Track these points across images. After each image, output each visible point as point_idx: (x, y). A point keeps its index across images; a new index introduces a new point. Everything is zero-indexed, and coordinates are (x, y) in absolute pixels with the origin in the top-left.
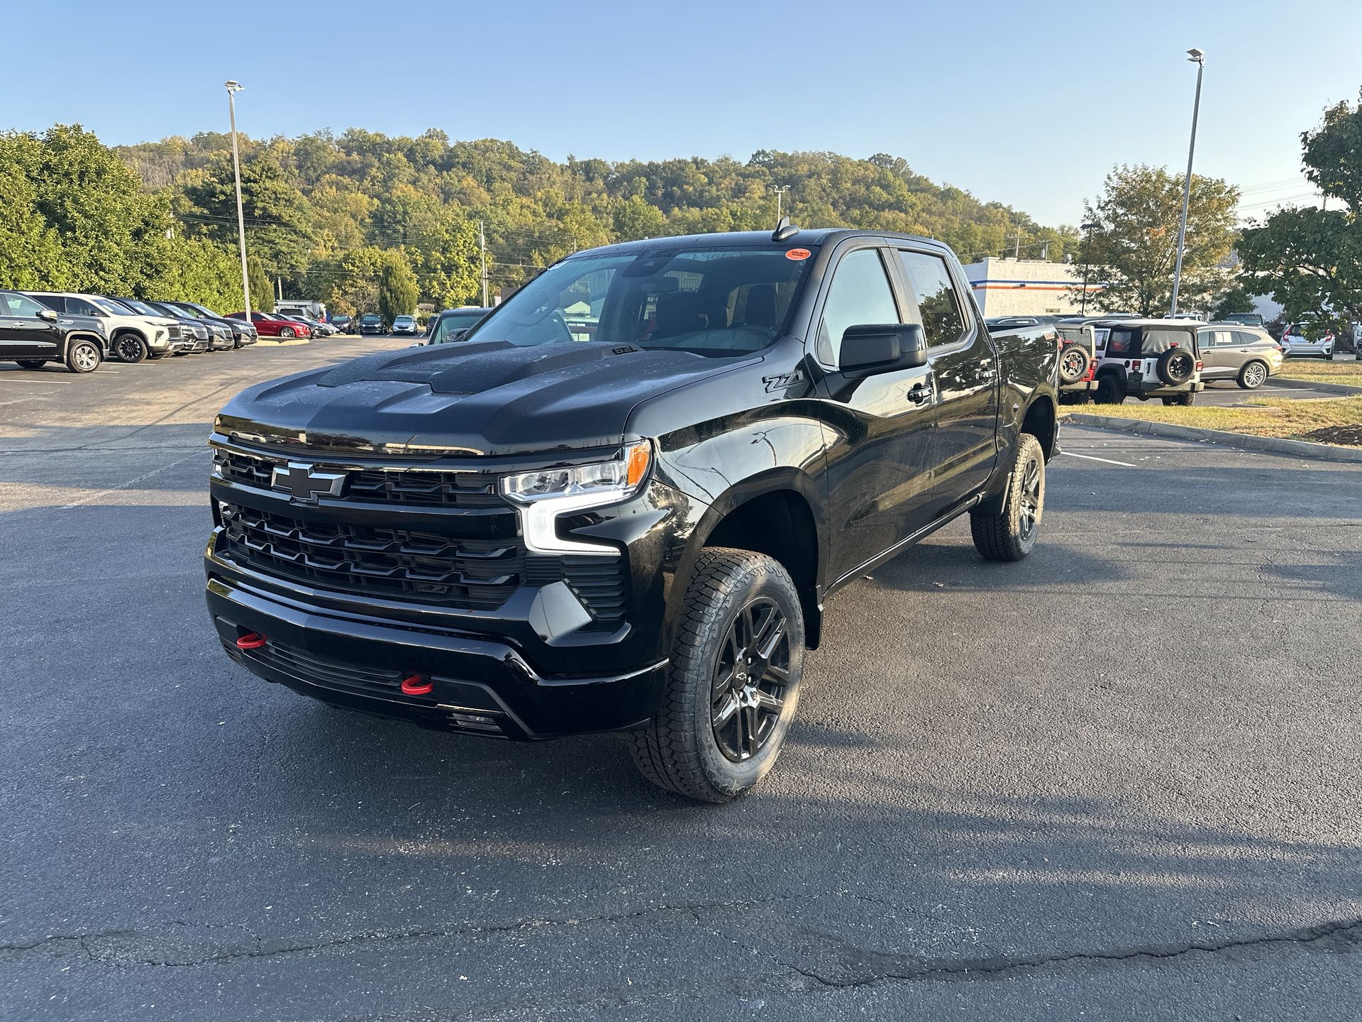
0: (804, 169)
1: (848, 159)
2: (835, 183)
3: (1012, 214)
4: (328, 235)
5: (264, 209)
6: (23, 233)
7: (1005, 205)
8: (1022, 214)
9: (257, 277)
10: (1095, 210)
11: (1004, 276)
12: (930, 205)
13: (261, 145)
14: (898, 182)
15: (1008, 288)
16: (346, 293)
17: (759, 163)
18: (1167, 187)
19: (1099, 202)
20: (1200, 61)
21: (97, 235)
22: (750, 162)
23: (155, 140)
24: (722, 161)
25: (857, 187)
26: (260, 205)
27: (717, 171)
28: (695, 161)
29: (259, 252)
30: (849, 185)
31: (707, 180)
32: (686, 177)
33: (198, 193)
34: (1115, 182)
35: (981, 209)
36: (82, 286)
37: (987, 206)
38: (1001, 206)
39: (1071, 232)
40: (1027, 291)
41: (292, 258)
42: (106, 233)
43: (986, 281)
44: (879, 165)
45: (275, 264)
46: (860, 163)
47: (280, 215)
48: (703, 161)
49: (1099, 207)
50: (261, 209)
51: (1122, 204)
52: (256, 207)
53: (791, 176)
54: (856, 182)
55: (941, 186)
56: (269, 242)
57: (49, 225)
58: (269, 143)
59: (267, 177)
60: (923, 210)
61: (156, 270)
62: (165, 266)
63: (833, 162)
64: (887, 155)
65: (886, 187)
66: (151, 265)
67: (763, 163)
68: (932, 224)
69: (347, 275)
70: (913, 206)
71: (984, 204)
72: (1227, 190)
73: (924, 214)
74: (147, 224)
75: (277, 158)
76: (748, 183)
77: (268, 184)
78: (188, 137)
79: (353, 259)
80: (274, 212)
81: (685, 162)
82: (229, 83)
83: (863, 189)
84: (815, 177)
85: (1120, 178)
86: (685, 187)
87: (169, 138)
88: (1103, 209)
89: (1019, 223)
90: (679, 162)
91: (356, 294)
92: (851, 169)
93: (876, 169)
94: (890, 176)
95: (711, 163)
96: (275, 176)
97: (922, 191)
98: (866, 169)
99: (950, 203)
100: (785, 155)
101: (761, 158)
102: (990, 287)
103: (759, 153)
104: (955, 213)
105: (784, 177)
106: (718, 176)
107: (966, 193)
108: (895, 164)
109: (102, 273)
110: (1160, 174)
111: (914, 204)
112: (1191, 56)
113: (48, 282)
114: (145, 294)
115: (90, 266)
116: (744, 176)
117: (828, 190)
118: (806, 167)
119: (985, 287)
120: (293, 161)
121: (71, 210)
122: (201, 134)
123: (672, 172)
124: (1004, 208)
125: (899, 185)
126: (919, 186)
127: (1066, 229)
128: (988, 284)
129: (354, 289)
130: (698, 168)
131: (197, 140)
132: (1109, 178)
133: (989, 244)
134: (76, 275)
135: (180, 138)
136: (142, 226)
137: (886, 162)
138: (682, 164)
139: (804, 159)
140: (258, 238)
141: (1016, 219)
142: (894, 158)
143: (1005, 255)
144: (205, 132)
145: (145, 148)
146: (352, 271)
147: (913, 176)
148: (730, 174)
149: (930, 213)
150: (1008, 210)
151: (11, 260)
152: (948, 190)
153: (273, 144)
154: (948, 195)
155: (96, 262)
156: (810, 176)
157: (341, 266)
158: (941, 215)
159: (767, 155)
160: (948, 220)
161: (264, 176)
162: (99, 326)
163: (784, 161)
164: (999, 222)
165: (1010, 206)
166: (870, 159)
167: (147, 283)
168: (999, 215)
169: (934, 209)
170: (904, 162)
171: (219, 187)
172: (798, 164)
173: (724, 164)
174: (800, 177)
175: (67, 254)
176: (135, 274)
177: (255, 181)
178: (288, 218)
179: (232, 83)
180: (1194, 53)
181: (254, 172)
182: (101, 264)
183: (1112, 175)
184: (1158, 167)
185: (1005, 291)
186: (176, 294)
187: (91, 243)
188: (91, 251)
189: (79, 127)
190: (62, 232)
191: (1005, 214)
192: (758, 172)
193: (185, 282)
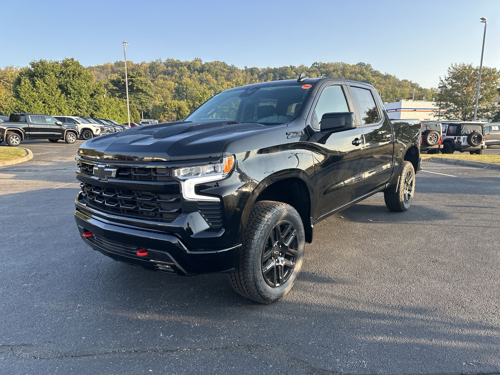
0: (332, 69)
1: (348, 65)
2: (343, 74)
3: (412, 84)
4: (159, 96)
5: (137, 87)
6: (53, 96)
7: (409, 81)
8: (416, 84)
9: (134, 111)
10: (444, 81)
11: (408, 107)
12: (380, 81)
13: (137, 65)
14: (367, 73)
15: (409, 111)
16: (165, 116)
17: (315, 67)
18: (473, 72)
19: (445, 78)
20: (485, 22)
21: (78, 96)
22: (311, 67)
23: (102, 64)
24: (301, 67)
25: (352, 75)
26: (136, 85)
27: (299, 70)
28: (291, 67)
29: (135, 102)
30: (349, 74)
31: (295, 73)
32: (287, 73)
33: (115, 82)
34: (452, 70)
35: (400, 82)
36: (73, 114)
37: (402, 81)
38: (407, 81)
39: (436, 90)
40: (417, 112)
41: (146, 104)
42: (81, 95)
43: (401, 109)
44: (360, 67)
45: (141, 106)
46: (353, 66)
47: (142, 89)
48: (294, 67)
49: (445, 80)
50: (136, 87)
51: (455, 78)
52: (134, 86)
53: (327, 71)
54: (351, 73)
55: (384, 74)
56: (139, 98)
57: (62, 93)
58: (140, 64)
59: (138, 76)
60: (377, 83)
61: (98, 108)
62: (101, 107)
63: (342, 66)
64: (363, 63)
65: (363, 75)
66: (96, 106)
67: (316, 67)
68: (380, 88)
69: (166, 110)
70: (373, 82)
71: (401, 80)
72: (497, 72)
73: (378, 84)
74: (95, 92)
75: (143, 70)
76: (311, 74)
77: (139, 78)
78: (113, 63)
79: (168, 104)
80: (141, 88)
81: (287, 67)
82: (124, 42)
83: (354, 76)
84: (336, 71)
85: (454, 68)
86: (287, 76)
87: (106, 63)
88: (447, 80)
89: (415, 87)
90: (285, 67)
91: (169, 117)
92: (350, 68)
93: (359, 68)
94: (365, 71)
95: (297, 67)
96: (141, 75)
97: (377, 76)
98: (355, 68)
99: (387, 80)
100: (324, 64)
101: (315, 65)
102: (402, 111)
103: (315, 63)
104: (389, 84)
105: (324, 72)
106: (299, 72)
107: (394, 76)
108: (367, 66)
109: (79, 109)
110: (470, 67)
111: (374, 81)
112: (481, 21)
113: (61, 112)
114: (94, 117)
115: (75, 107)
116: (309, 72)
117: (341, 76)
118: (332, 68)
119: (400, 111)
120: (148, 70)
121: (69, 87)
122: (117, 62)
123: (282, 71)
124: (409, 82)
125: (368, 74)
126: (376, 74)
127: (433, 89)
128: (402, 110)
129: (168, 115)
130: (292, 69)
131: (116, 64)
132: (449, 69)
133: (403, 95)
134: (71, 110)
135: (110, 63)
136: (93, 92)
137: (363, 65)
138: (286, 68)
139: (332, 65)
140: (135, 97)
141: (414, 86)
142: (366, 64)
143: (408, 99)
144: (119, 61)
145: (98, 67)
146: (167, 109)
147: (373, 70)
148: (304, 71)
149: (380, 84)
150: (410, 82)
151: (49, 105)
152: (387, 75)
153: (141, 65)
154: (387, 77)
155: (78, 105)
156: (334, 71)
157: (163, 107)
158: (384, 85)
159: (318, 64)
160: (387, 86)
161: (137, 75)
162: (76, 127)
163: (324, 66)
164: (407, 87)
165: (411, 81)
166: (357, 65)
167: (95, 113)
168: (407, 84)
169: (381, 82)
170: (370, 65)
171: (122, 79)
172: (330, 67)
173: (302, 68)
174: (330, 72)
175: (68, 103)
176: (91, 109)
177: (134, 77)
178: (145, 90)
179: (125, 42)
180: (483, 19)
181: (134, 74)
182: (79, 106)
183: (450, 67)
184: (469, 64)
185: (408, 112)
186: (105, 117)
187: (76, 99)
188: (76, 102)
189: (73, 59)
190: (66, 95)
191: (409, 84)
192: (314, 70)
193: (108, 112)
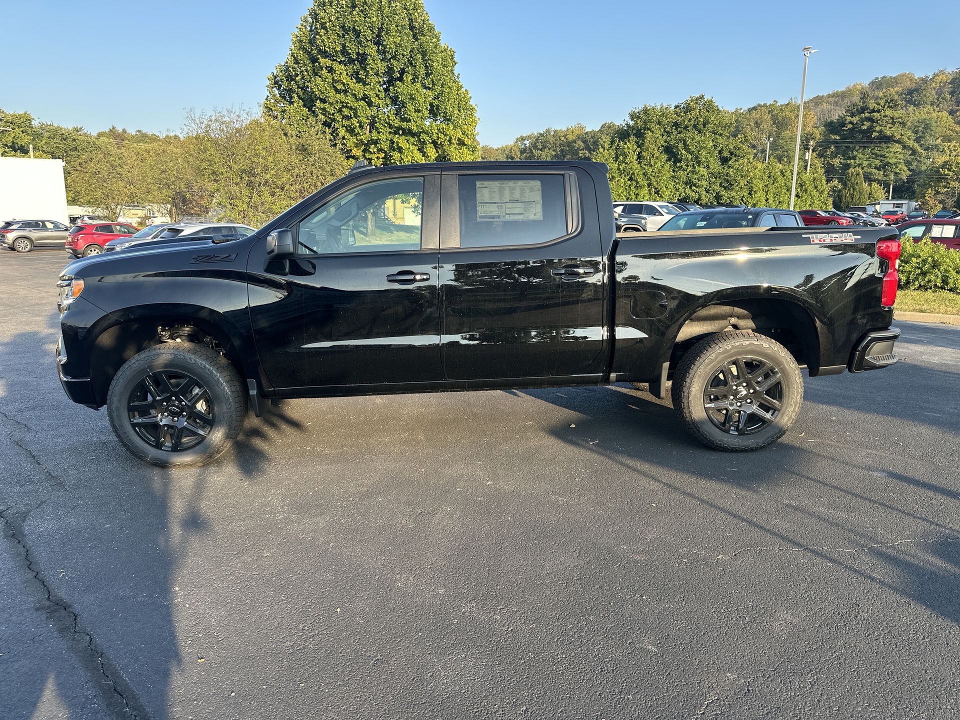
4: (955, 146)
5: (881, 131)
6: (651, 166)
9: (857, 183)
13: (924, 81)
16: (938, 193)
21: (693, 164)
23: (842, 89)
26: (878, 129)
29: (871, 164)
33: (833, 125)
36: (680, 196)
41: (897, 167)
42: (699, 163)
45: (882, 173)
47: (893, 135)
50: (878, 132)
52: (875, 131)
56: (881, 156)
57: (669, 159)
58: (931, 77)
59: (888, 107)
61: (730, 184)
62: (736, 181)
66: (727, 181)
69: (943, 178)
74: (731, 154)
75: (934, 88)
77: (889, 112)
78: (866, 83)
79: (951, 165)
80: (889, 133)
82: (805, 49)
87: (852, 85)
91: (947, 193)
109: (694, 188)
113: (658, 194)
114: (721, 200)
115: (686, 183)
120: (948, 89)
121: (681, 149)
122: (877, 78)
129: (946, 190)
131: (872, 83)
134: (677, 190)
135: (860, 84)
136: (728, 155)
140: (873, 154)
144: (880, 76)
145: (834, 95)
146: (947, 175)
151: (637, 183)
153: (934, 78)
155: (690, 181)
157: (938, 172)
161: (886, 106)
162: (643, 221)
167: (723, 193)
171: (849, 118)
175: (673, 177)
176: (717, 188)
177: (878, 111)
178: (899, 137)
179: (807, 48)
181: (879, 104)
182: (693, 182)
187: (690, 169)
188: (688, 174)
190: (675, 163)
193: (768, 190)
